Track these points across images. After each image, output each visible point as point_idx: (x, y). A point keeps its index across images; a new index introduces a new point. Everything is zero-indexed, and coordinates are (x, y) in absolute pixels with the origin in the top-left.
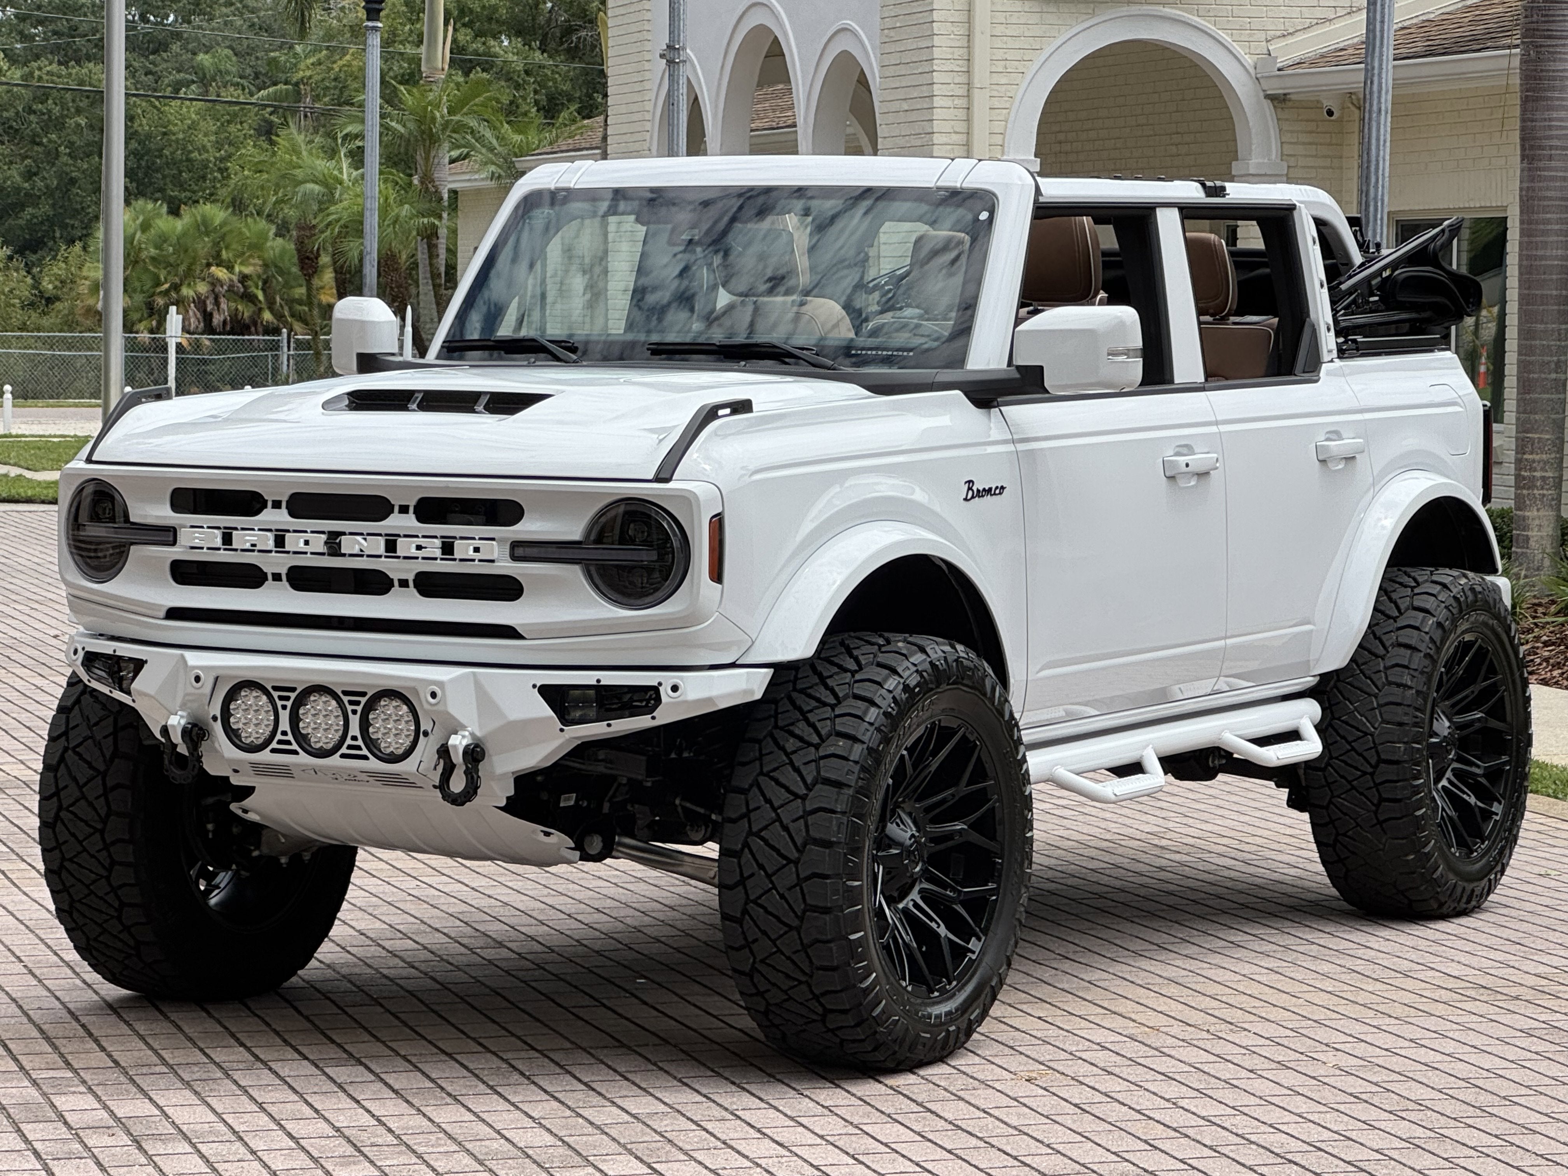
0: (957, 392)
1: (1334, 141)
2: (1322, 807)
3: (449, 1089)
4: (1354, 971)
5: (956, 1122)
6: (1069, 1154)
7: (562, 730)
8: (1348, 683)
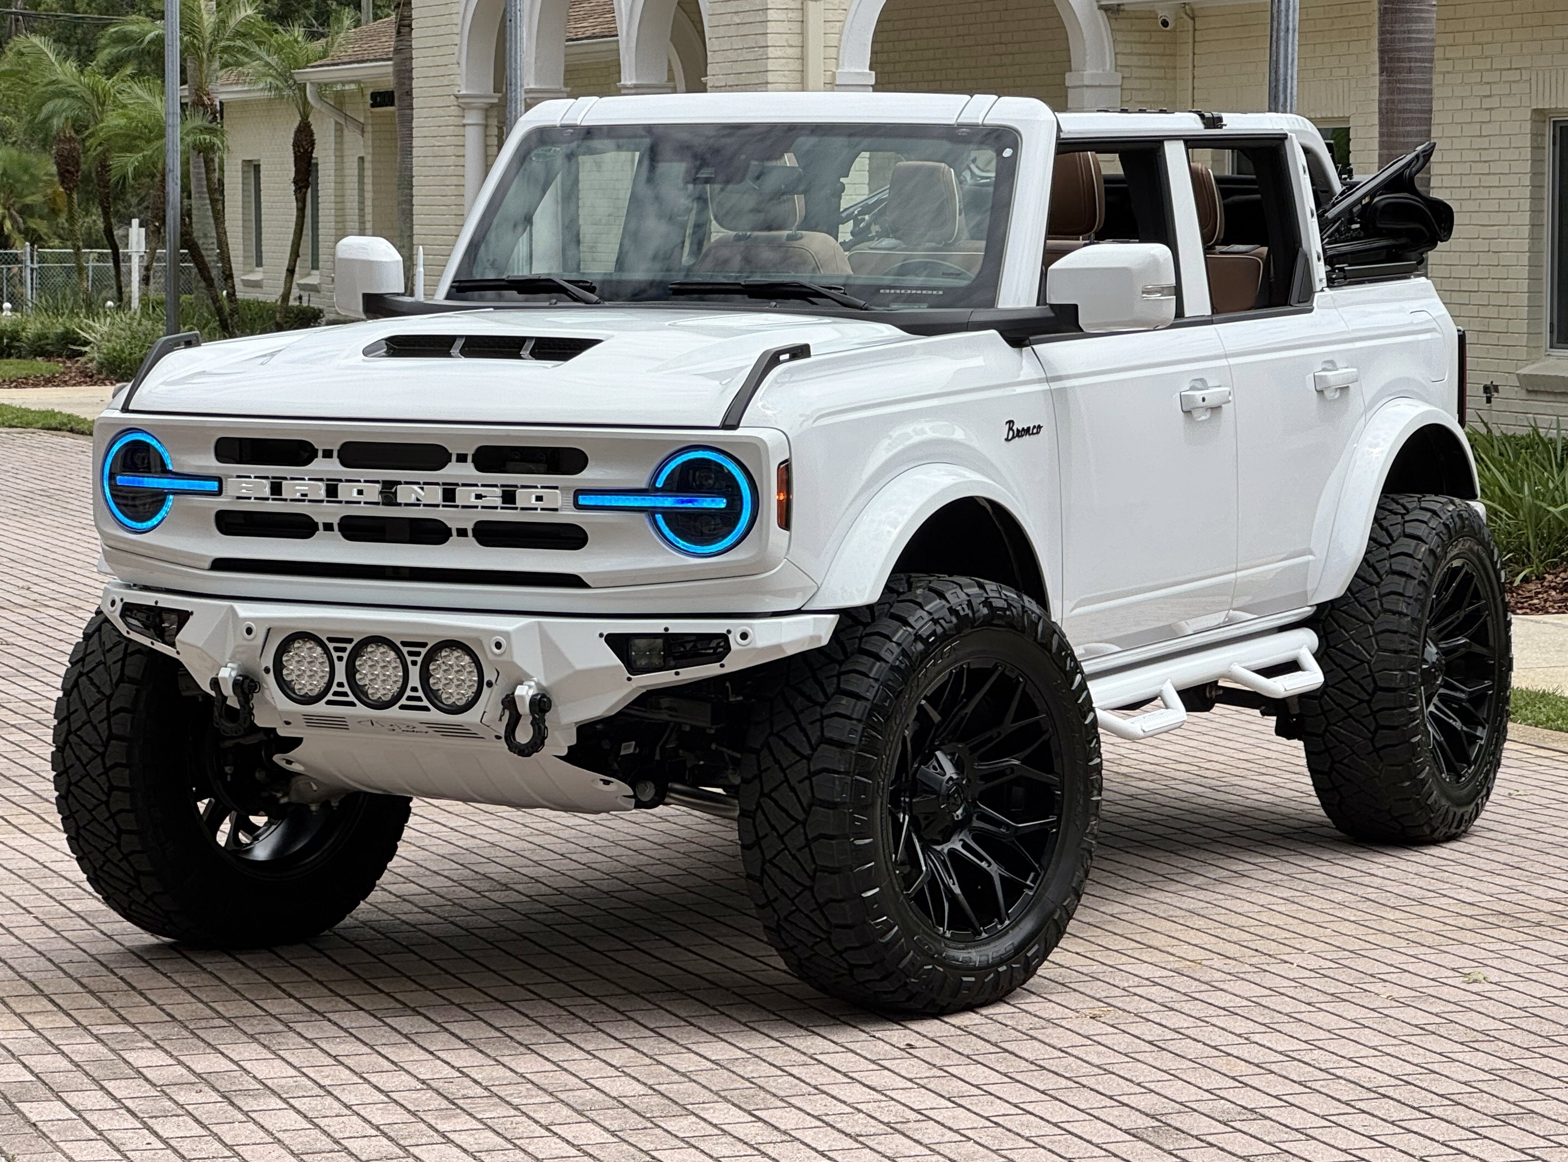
0: (993, 332)
1: (1168, 52)
2: (1318, 735)
3: (518, 1038)
4: (1369, 900)
5: (1038, 1062)
6: (1162, 1092)
7: (629, 679)
8: (1343, 612)
